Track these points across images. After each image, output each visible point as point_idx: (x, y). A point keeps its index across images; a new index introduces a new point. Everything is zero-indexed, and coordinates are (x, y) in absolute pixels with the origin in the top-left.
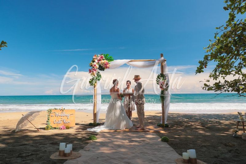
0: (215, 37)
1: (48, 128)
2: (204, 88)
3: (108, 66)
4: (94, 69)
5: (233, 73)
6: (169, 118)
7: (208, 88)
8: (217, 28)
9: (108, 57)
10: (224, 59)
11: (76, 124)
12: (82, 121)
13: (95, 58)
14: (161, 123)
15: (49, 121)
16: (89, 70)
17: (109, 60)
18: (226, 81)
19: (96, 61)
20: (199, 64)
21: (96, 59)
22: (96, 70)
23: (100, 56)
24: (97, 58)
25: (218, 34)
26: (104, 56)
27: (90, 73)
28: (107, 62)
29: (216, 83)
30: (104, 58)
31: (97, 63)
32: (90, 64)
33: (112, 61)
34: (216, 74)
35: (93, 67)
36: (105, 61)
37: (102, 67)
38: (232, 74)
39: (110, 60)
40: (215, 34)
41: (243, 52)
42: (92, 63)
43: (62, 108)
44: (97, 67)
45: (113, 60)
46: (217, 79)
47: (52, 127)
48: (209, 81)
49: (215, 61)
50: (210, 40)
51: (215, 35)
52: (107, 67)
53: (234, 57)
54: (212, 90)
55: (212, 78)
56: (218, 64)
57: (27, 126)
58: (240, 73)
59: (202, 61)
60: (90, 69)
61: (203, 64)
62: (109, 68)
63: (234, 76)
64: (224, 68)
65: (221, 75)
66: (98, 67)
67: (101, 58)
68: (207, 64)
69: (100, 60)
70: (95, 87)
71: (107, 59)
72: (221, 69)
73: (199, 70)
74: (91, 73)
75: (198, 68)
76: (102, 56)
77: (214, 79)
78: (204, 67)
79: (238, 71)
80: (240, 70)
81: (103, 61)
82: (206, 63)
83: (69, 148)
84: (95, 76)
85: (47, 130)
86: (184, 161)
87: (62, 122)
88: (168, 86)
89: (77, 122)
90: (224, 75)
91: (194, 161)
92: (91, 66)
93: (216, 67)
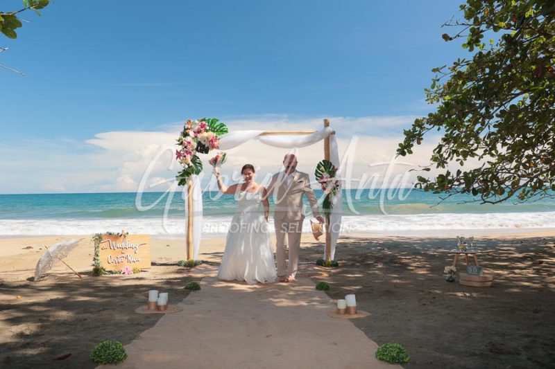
0: (433, 86)
1: (97, 273)
2: (418, 186)
3: (216, 143)
4: (186, 152)
5: (480, 152)
6: (344, 248)
7: (425, 184)
8: (434, 70)
11: (153, 264)
12: (161, 258)
13: (189, 127)
14: (324, 259)
15: (98, 258)
16: (177, 151)
17: (217, 131)
18: (459, 172)
19: (191, 133)
21: (191, 129)
22: (190, 153)
23: (200, 124)
24: (193, 127)
25: (438, 80)
26: (209, 122)
27: (178, 159)
28: (215, 135)
29: (440, 175)
30: (208, 128)
31: (193, 138)
32: (179, 141)
33: (225, 134)
35: (186, 147)
36: (211, 134)
37: (204, 146)
38: (476, 155)
39: (222, 131)
40: (433, 80)
41: (499, 110)
42: (184, 139)
43: (123, 231)
44: (192, 146)
45: (226, 131)
46: (445, 165)
47: (104, 270)
48: (428, 170)
49: (439, 129)
50: (426, 90)
51: (432, 82)
52: (213, 147)
53: (480, 120)
54: (433, 189)
55: (436, 164)
56: (446, 135)
57: (53, 269)
58: (493, 152)
59: (410, 130)
60: (179, 151)
62: (217, 148)
63: (479, 159)
64: (461, 145)
65: (455, 157)
66: (195, 146)
67: (202, 127)
68: (422, 137)
69: (199, 132)
70: (189, 189)
71: (214, 129)
72: (453, 147)
73: (404, 150)
74: (181, 158)
75: (400, 145)
76: (204, 122)
77: (437, 167)
78: (415, 143)
79: (491, 149)
80: (494, 147)
81: (205, 134)
82: (420, 135)
83: (163, 299)
84: (188, 165)
85: (97, 276)
86: (338, 311)
87: (123, 260)
88: (338, 186)
89: (154, 261)
90: (461, 157)
91: (352, 311)
92: (181, 144)
93: (441, 143)
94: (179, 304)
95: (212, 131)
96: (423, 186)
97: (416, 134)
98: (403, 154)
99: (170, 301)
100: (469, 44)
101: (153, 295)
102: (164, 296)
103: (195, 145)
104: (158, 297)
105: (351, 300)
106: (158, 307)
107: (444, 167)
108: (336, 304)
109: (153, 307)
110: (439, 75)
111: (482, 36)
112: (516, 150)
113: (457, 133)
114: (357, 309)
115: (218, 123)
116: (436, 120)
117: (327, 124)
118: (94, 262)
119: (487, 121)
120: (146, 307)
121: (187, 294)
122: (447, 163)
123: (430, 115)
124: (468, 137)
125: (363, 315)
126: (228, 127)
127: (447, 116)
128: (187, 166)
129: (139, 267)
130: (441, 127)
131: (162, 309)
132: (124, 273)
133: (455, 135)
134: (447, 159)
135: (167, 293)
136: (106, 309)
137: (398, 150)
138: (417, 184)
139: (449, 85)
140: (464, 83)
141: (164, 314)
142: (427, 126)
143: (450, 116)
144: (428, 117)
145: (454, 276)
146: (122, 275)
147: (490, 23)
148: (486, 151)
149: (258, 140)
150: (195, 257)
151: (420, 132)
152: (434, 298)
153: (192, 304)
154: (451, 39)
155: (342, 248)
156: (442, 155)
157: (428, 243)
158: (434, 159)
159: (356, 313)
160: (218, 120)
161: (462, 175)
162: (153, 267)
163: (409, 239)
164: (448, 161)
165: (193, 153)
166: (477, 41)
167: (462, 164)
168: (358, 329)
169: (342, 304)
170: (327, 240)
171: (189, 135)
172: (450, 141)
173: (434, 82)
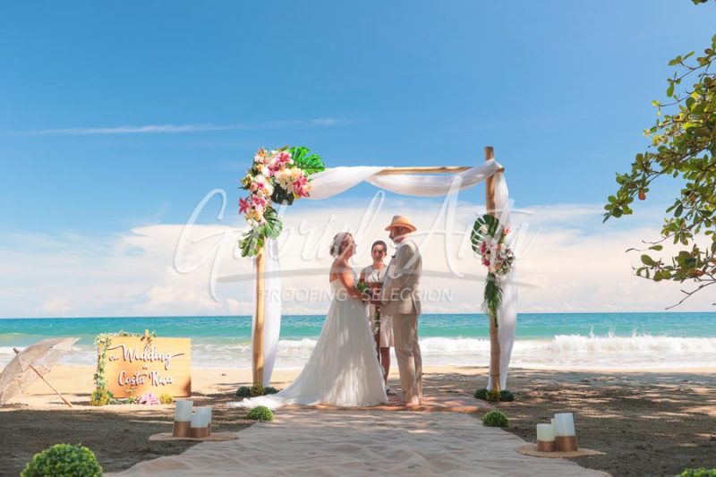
0: (670, 92)
1: (99, 399)
2: (644, 273)
3: (305, 187)
4: (257, 200)
7: (655, 270)
8: (672, 63)
9: (307, 156)
10: (706, 170)
13: (262, 160)
14: (489, 388)
15: (102, 375)
16: (241, 201)
17: (307, 167)
19: (265, 170)
20: (619, 186)
21: (265, 163)
22: (262, 202)
23: (279, 155)
24: (267, 159)
25: (678, 81)
26: (293, 153)
27: (243, 211)
28: (304, 174)
29: (681, 253)
30: (292, 162)
31: (267, 178)
32: (244, 182)
33: (320, 173)
34: (681, 222)
35: (255, 193)
36: (297, 172)
37: (284, 192)
39: (314, 167)
40: (669, 80)
42: (252, 178)
44: (267, 193)
45: (320, 168)
46: (689, 239)
47: (112, 396)
48: (658, 248)
49: (675, 175)
51: (668, 85)
52: (300, 193)
54: (668, 277)
55: (672, 238)
56: (689, 185)
59: (626, 175)
60: (244, 199)
61: (633, 185)
62: (307, 195)
65: (704, 229)
66: (271, 192)
67: (282, 161)
68: (648, 187)
69: (277, 169)
70: (258, 261)
71: (303, 164)
72: (701, 206)
73: (617, 208)
74: (248, 210)
75: (611, 199)
76: (285, 152)
77: (675, 242)
78: (636, 196)
81: (287, 172)
82: (644, 182)
84: (259, 222)
85: (98, 405)
86: (541, 445)
87: (145, 380)
88: (511, 258)
91: (568, 444)
92: (248, 187)
93: (680, 197)
95: (302, 168)
96: (652, 273)
97: (638, 182)
98: (617, 213)
103: (270, 189)
106: (191, 431)
107: (686, 243)
109: (182, 431)
116: (671, 160)
117: (489, 155)
122: (691, 236)
127: (689, 151)
128: (256, 225)
129: (172, 393)
130: (681, 174)
131: (199, 433)
132: (144, 403)
134: (690, 228)
137: (607, 208)
138: (643, 269)
141: (200, 442)
142: (655, 167)
144: (657, 152)
146: (140, 405)
151: (644, 178)
156: (683, 220)
158: (669, 228)
159: (575, 449)
160: (308, 150)
164: (692, 232)
165: (266, 202)
171: (260, 173)
172: (696, 196)
173: (672, 84)
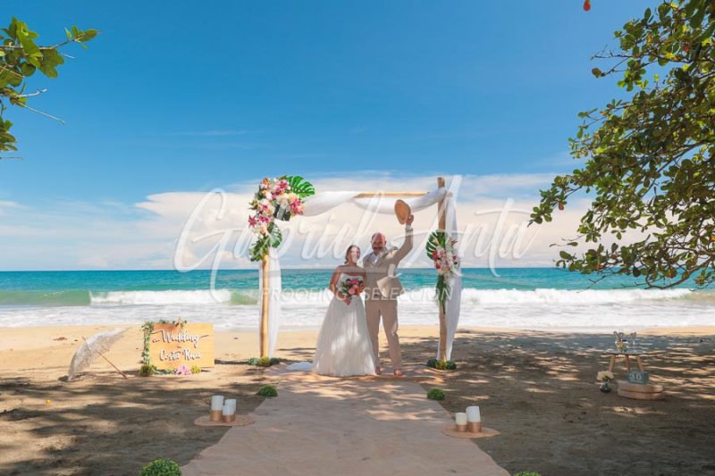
0: (580, 135)
1: (146, 372)
2: (561, 265)
3: (299, 207)
4: (262, 218)
5: (643, 221)
6: (465, 345)
7: (570, 262)
8: (581, 115)
11: (217, 362)
12: (227, 355)
13: (266, 187)
14: (438, 359)
15: (148, 353)
16: (250, 218)
17: (301, 192)
18: (615, 246)
19: (269, 195)
21: (268, 189)
22: (267, 220)
23: (279, 183)
24: (270, 186)
25: (586, 127)
26: (290, 181)
27: (252, 227)
28: (298, 197)
29: (590, 251)
30: (289, 188)
31: (270, 201)
32: (252, 204)
33: (311, 196)
34: (592, 225)
35: (261, 212)
36: (293, 196)
37: (284, 210)
38: (639, 225)
39: (307, 192)
40: (579, 126)
41: (668, 167)
42: (258, 201)
43: (180, 319)
44: (270, 212)
45: (313, 193)
46: (597, 238)
47: (155, 368)
48: (575, 244)
49: (588, 191)
50: (570, 140)
51: (578, 130)
52: (296, 212)
53: (643, 180)
54: (580, 268)
55: (585, 236)
56: (598, 199)
57: (92, 366)
58: (661, 221)
59: (548, 191)
60: (252, 217)
61: (554, 199)
62: (301, 213)
63: (643, 231)
64: (617, 211)
66: (273, 212)
67: (281, 187)
68: (566, 200)
69: (278, 193)
70: (264, 264)
71: (299, 188)
72: (608, 214)
73: (540, 215)
74: (255, 226)
75: (535, 209)
76: (284, 181)
77: (587, 241)
78: (556, 208)
79: (657, 217)
80: (661, 215)
81: (286, 196)
82: (562, 197)
83: (229, 407)
84: (264, 234)
85: (146, 376)
86: (457, 428)
87: (179, 355)
88: (456, 263)
89: (218, 358)
90: (617, 228)
91: (475, 428)
92: (256, 208)
93: (592, 208)
94: (251, 414)
95: (294, 192)
96: (568, 264)
97: (557, 197)
98: (539, 221)
99: (238, 411)
100: (627, 81)
101: (217, 402)
102: (231, 403)
103: (273, 209)
104: (224, 404)
105: (474, 414)
106: (223, 418)
107: (595, 241)
108: (454, 418)
109: (216, 417)
110: (588, 121)
111: (644, 72)
112: (692, 219)
113: (613, 196)
114: (481, 425)
115: (302, 182)
116: (584, 179)
117: (441, 183)
118: (142, 359)
119: (651, 180)
120: (207, 417)
121: (261, 402)
122: (600, 236)
123: (576, 172)
124: (627, 201)
125: (490, 433)
126: (315, 186)
127: (598, 173)
128: (262, 237)
129: (200, 365)
130: (590, 187)
131: (229, 420)
132: (180, 373)
133: (609, 199)
134: (599, 229)
135: (235, 400)
136: (157, 419)
137: (532, 215)
138: (560, 262)
139: (601, 133)
140: (621, 132)
141: (231, 427)
142: (571, 186)
143: (602, 174)
144: (572, 175)
145: (609, 385)
146: (177, 376)
147: (655, 54)
148: (650, 219)
149: (353, 204)
150: (271, 354)
151: (563, 194)
152: (585, 413)
153: (267, 414)
154: (603, 75)
155: (461, 345)
156: (593, 224)
157: (575, 340)
158: (583, 230)
159: (480, 431)
160: (302, 179)
161: (619, 250)
162: (217, 365)
163: (549, 334)
164: (601, 232)
165: (270, 220)
166: (637, 77)
167: (619, 237)
168: (483, 453)
169: (461, 419)
170: (441, 333)
171: (265, 197)
172: (604, 206)
173: (582, 130)
